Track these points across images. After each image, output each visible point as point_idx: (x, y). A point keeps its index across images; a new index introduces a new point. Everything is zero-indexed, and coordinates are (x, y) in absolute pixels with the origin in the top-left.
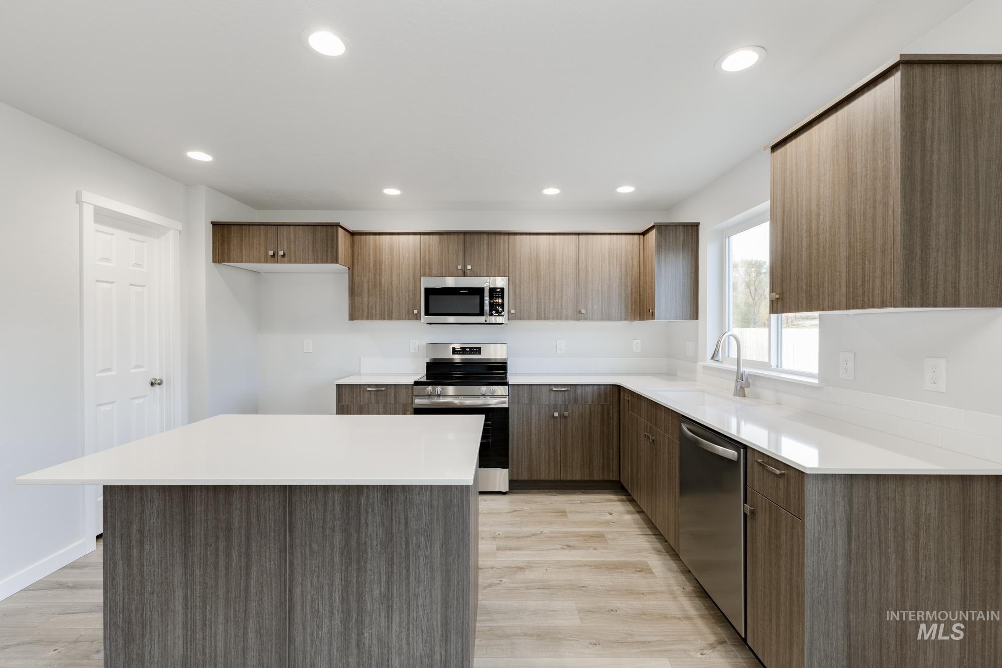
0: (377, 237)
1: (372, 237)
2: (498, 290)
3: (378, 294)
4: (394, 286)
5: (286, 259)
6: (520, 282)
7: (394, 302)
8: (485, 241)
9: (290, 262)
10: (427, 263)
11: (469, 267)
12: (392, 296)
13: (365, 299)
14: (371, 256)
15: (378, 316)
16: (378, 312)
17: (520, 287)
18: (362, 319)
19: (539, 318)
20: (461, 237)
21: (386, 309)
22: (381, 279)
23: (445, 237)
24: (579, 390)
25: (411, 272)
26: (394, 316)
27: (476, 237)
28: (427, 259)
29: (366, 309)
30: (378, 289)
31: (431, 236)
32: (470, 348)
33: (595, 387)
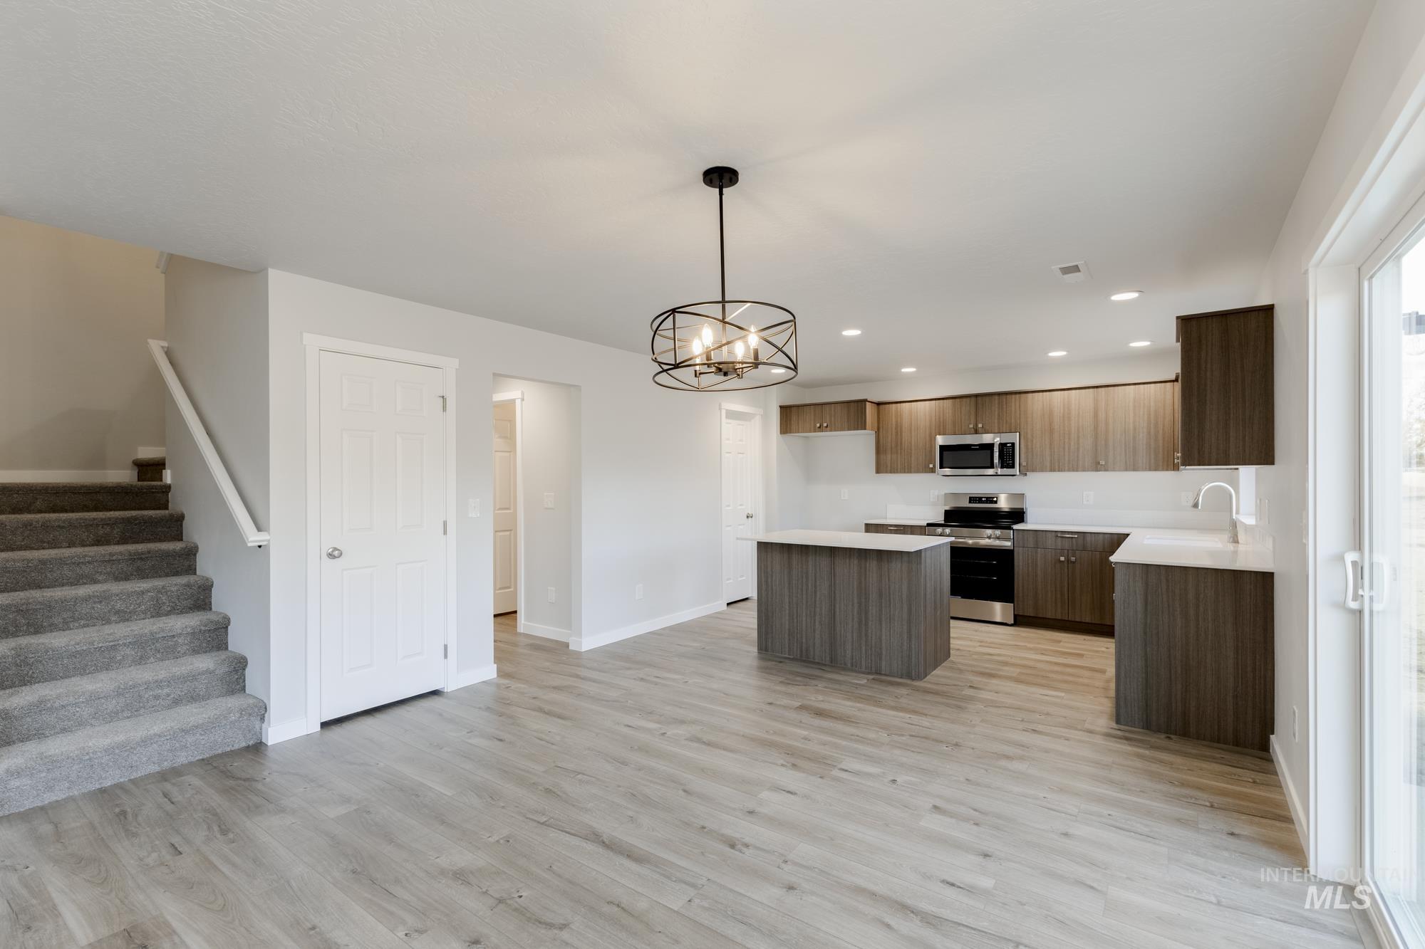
0: (899, 404)
1: (894, 405)
2: (1008, 445)
3: (899, 451)
4: (913, 444)
5: (828, 428)
6: (1032, 436)
7: (913, 459)
8: (997, 402)
9: (831, 431)
10: (942, 424)
11: (980, 426)
12: (911, 453)
13: (889, 456)
14: (894, 420)
15: (899, 470)
16: (899, 467)
17: (1032, 441)
18: (886, 472)
19: (1052, 470)
20: (973, 399)
21: (906, 464)
22: (901, 439)
23: (958, 400)
24: (1088, 538)
25: (928, 432)
26: (913, 470)
27: (987, 399)
28: (942, 419)
29: (889, 465)
30: (899, 448)
31: (945, 401)
32: (987, 498)
33: (1106, 536)
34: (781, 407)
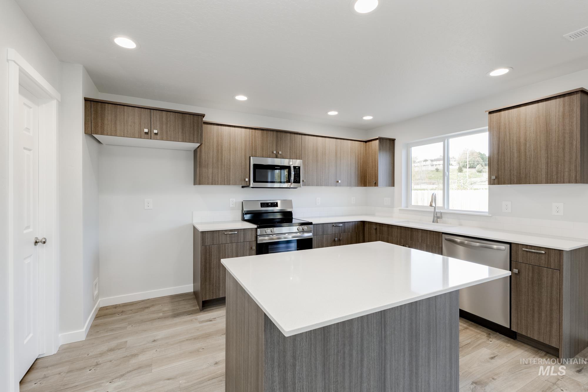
0: (220, 127)
1: (215, 127)
2: (297, 168)
3: (220, 166)
4: (232, 162)
5: (158, 136)
6: (308, 163)
7: (231, 173)
8: (289, 138)
9: (162, 139)
10: (254, 148)
11: (280, 153)
12: (230, 169)
13: (210, 170)
14: (215, 140)
15: (219, 182)
16: (220, 179)
17: (308, 166)
18: (208, 184)
20: (275, 133)
21: (226, 178)
22: (222, 156)
23: (265, 132)
24: (346, 225)
25: (243, 153)
26: (231, 182)
27: (284, 134)
28: (254, 145)
29: (211, 178)
30: (220, 163)
31: (256, 131)
32: (271, 203)
34: (86, 100)
